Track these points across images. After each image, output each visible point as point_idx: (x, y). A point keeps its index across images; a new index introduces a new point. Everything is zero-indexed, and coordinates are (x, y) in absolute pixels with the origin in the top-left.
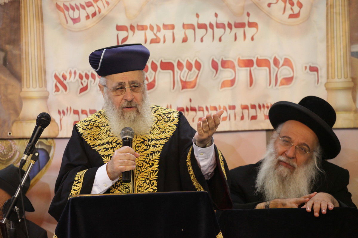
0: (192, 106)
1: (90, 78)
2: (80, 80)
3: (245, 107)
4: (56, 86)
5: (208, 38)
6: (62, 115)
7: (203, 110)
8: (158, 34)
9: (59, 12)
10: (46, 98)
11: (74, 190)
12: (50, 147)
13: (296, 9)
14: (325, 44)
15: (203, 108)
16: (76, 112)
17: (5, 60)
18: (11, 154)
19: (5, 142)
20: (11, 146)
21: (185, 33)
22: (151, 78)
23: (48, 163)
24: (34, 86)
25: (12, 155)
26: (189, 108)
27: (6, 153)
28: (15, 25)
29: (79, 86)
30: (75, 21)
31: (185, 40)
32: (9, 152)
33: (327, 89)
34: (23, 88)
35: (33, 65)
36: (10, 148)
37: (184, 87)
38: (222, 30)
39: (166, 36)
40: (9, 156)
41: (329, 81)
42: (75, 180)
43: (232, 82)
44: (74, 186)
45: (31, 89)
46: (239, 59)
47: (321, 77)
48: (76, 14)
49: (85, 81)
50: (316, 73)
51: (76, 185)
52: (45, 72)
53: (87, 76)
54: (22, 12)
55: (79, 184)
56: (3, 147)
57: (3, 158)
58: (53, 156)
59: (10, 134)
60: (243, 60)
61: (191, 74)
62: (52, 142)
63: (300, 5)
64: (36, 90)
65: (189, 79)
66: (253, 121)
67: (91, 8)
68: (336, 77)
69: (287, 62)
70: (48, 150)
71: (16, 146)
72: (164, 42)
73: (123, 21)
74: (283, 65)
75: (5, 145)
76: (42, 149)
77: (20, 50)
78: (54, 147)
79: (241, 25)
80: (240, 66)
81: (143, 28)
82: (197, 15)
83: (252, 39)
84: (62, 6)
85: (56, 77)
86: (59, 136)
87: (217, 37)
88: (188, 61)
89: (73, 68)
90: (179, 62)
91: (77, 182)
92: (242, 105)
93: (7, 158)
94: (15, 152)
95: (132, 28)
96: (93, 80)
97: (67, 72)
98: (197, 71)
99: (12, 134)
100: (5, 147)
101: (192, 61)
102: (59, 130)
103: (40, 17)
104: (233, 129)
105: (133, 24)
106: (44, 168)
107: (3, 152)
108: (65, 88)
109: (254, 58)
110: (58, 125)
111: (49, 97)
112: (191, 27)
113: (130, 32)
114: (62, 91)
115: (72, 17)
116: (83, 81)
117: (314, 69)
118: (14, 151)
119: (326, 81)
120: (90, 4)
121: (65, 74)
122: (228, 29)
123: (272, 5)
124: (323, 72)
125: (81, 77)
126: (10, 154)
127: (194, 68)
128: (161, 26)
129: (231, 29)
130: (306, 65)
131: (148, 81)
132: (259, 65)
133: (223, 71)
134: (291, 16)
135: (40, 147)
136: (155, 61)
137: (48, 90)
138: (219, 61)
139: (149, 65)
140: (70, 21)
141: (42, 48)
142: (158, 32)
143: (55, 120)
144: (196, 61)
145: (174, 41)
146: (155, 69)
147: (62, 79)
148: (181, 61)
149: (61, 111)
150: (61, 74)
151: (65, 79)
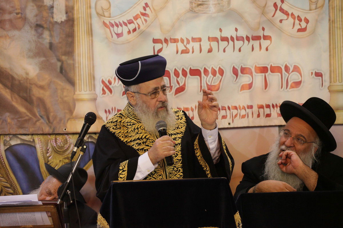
3: (261, 107)
4: (103, 90)
5: (229, 49)
6: (108, 113)
7: (226, 110)
8: (188, 46)
9: (106, 28)
10: (94, 100)
11: (121, 178)
13: (303, 24)
14: (328, 53)
15: (225, 107)
17: (61, 69)
18: (66, 146)
19: (61, 136)
20: (66, 139)
21: (210, 45)
22: (182, 83)
24: (85, 90)
25: (67, 147)
27: (62, 145)
28: (70, 40)
29: (122, 90)
30: (119, 35)
31: (210, 51)
32: (65, 145)
33: (330, 91)
34: (76, 91)
35: (85, 72)
36: (66, 141)
38: (241, 42)
39: (194, 47)
40: (65, 148)
41: (331, 84)
42: (120, 169)
43: (250, 86)
44: (120, 174)
45: (83, 92)
46: (256, 66)
47: (325, 81)
48: (119, 30)
50: (320, 78)
51: (121, 173)
52: (94, 78)
54: (76, 29)
55: (124, 172)
56: (60, 140)
57: (60, 149)
59: (65, 129)
60: (259, 67)
61: (215, 79)
63: (307, 21)
64: (86, 93)
65: (214, 83)
66: (268, 118)
67: (132, 24)
68: (338, 81)
69: (296, 69)
71: (70, 140)
72: (193, 52)
73: (158, 35)
74: (292, 72)
75: (61, 138)
76: (92, 142)
77: (74, 60)
79: (257, 38)
80: (257, 73)
81: (175, 41)
82: (221, 30)
83: (267, 49)
84: (108, 23)
85: (103, 82)
87: (237, 48)
88: (212, 68)
90: (205, 68)
91: (122, 171)
92: (258, 105)
93: (63, 150)
94: (69, 144)
95: (166, 41)
97: (112, 78)
98: (220, 77)
99: (67, 130)
100: (61, 140)
101: (217, 68)
103: (90, 32)
104: (250, 125)
105: (167, 38)
107: (60, 144)
108: (111, 91)
109: (268, 65)
111: (98, 99)
112: (215, 39)
113: (165, 45)
114: (108, 94)
115: (117, 33)
117: (318, 75)
118: (68, 144)
119: (329, 85)
120: (131, 21)
121: (110, 79)
122: (246, 42)
123: (283, 21)
124: (326, 77)
126: (65, 146)
127: (218, 74)
128: (190, 39)
129: (249, 41)
130: (312, 71)
131: (179, 85)
132: (272, 71)
133: (242, 76)
134: (299, 30)
135: (90, 140)
136: (185, 69)
137: (96, 93)
138: (239, 68)
139: (180, 72)
140: (115, 36)
141: (91, 58)
142: (188, 44)
143: (102, 118)
144: (220, 68)
145: (201, 51)
146: (185, 74)
147: (108, 84)
148: (207, 68)
149: (107, 111)
150: (107, 80)
151: (110, 84)
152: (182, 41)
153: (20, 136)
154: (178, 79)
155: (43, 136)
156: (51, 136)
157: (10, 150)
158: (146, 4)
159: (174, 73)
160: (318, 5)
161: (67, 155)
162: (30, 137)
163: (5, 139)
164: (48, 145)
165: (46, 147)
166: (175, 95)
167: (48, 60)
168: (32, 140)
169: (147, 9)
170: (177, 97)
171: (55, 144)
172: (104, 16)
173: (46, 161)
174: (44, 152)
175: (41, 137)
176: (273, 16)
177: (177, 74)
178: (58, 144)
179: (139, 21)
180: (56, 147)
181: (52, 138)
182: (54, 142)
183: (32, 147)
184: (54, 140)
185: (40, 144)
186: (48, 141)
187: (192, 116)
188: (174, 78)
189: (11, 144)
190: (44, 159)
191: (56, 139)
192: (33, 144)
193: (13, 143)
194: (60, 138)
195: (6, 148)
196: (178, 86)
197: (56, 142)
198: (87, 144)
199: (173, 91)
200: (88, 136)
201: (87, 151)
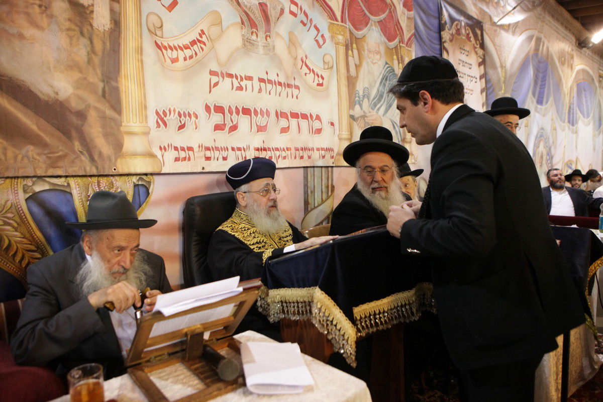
0: (264, 147)
1: (187, 117)
2: (178, 118)
3: (297, 149)
4: (157, 122)
5: (273, 92)
6: (163, 151)
7: (271, 151)
8: (241, 83)
9: (157, 49)
10: (147, 134)
12: (149, 183)
13: (320, 80)
16: (176, 149)
19: (106, 178)
20: (112, 183)
21: (260, 85)
22: (235, 121)
23: (148, 199)
24: (134, 122)
26: (262, 148)
29: (178, 124)
30: (175, 60)
31: (260, 91)
33: (339, 139)
35: (134, 99)
36: (112, 185)
39: (247, 86)
41: (340, 133)
43: (287, 129)
45: (131, 124)
46: (290, 112)
47: (336, 130)
48: (174, 54)
49: (183, 120)
50: (333, 127)
52: (146, 107)
53: (185, 115)
54: (122, 43)
56: (104, 183)
58: (152, 192)
60: (293, 113)
61: (263, 120)
62: (152, 178)
63: (323, 78)
64: (136, 125)
65: (262, 124)
66: (301, 160)
67: (189, 50)
68: (344, 131)
69: (318, 117)
70: (147, 186)
71: (117, 183)
73: (215, 67)
74: (315, 120)
75: (106, 181)
76: (142, 185)
78: (154, 182)
79: (289, 86)
80: (292, 118)
81: (230, 76)
82: (267, 73)
83: (297, 98)
84: (160, 44)
85: (157, 113)
86: (163, 172)
87: (278, 93)
88: (261, 109)
89: (172, 106)
90: (255, 109)
92: (295, 148)
95: (222, 74)
96: (189, 119)
97: (166, 109)
98: (267, 118)
100: (106, 183)
101: (264, 109)
102: (162, 166)
104: (290, 166)
105: (223, 71)
106: (145, 204)
108: (165, 124)
109: (299, 112)
110: (160, 161)
111: (151, 132)
112: (263, 81)
113: (221, 79)
114: (163, 128)
115: (171, 57)
116: (181, 119)
118: (115, 188)
120: (187, 46)
122: (283, 88)
123: (307, 75)
124: (337, 127)
125: (180, 115)
127: (265, 116)
128: (244, 77)
129: (285, 88)
130: (328, 121)
131: (233, 123)
132: (302, 118)
133: (282, 120)
134: (318, 85)
135: (140, 183)
136: (238, 107)
137: (149, 126)
138: (279, 112)
139: (234, 110)
140: (168, 60)
141: (142, 85)
143: (157, 156)
144: (267, 109)
145: (252, 90)
146: (238, 113)
147: (163, 116)
149: (163, 147)
150: (162, 111)
151: (165, 116)
152: (237, 78)
153: (48, 179)
154: (232, 117)
155: (81, 178)
156: (92, 178)
157: (34, 198)
158: (202, 31)
159: (229, 110)
160: (330, 67)
162: (63, 179)
163: (25, 183)
164: (88, 190)
165: (86, 192)
166: (228, 133)
167: (85, 78)
168: (66, 184)
169: (204, 36)
170: (230, 136)
171: (97, 188)
172: (156, 35)
174: (84, 199)
175: (79, 180)
176: (301, 69)
179: (195, 47)
181: (94, 181)
182: (96, 186)
183: (66, 193)
184: (96, 184)
185: (78, 189)
186: (89, 185)
188: (228, 116)
189: (34, 191)
191: (99, 182)
192: (68, 190)
193: (38, 188)
194: (104, 181)
195: (28, 196)
196: (232, 125)
197: (99, 186)
198: (136, 188)
199: (227, 129)
200: (138, 177)
201: (137, 195)
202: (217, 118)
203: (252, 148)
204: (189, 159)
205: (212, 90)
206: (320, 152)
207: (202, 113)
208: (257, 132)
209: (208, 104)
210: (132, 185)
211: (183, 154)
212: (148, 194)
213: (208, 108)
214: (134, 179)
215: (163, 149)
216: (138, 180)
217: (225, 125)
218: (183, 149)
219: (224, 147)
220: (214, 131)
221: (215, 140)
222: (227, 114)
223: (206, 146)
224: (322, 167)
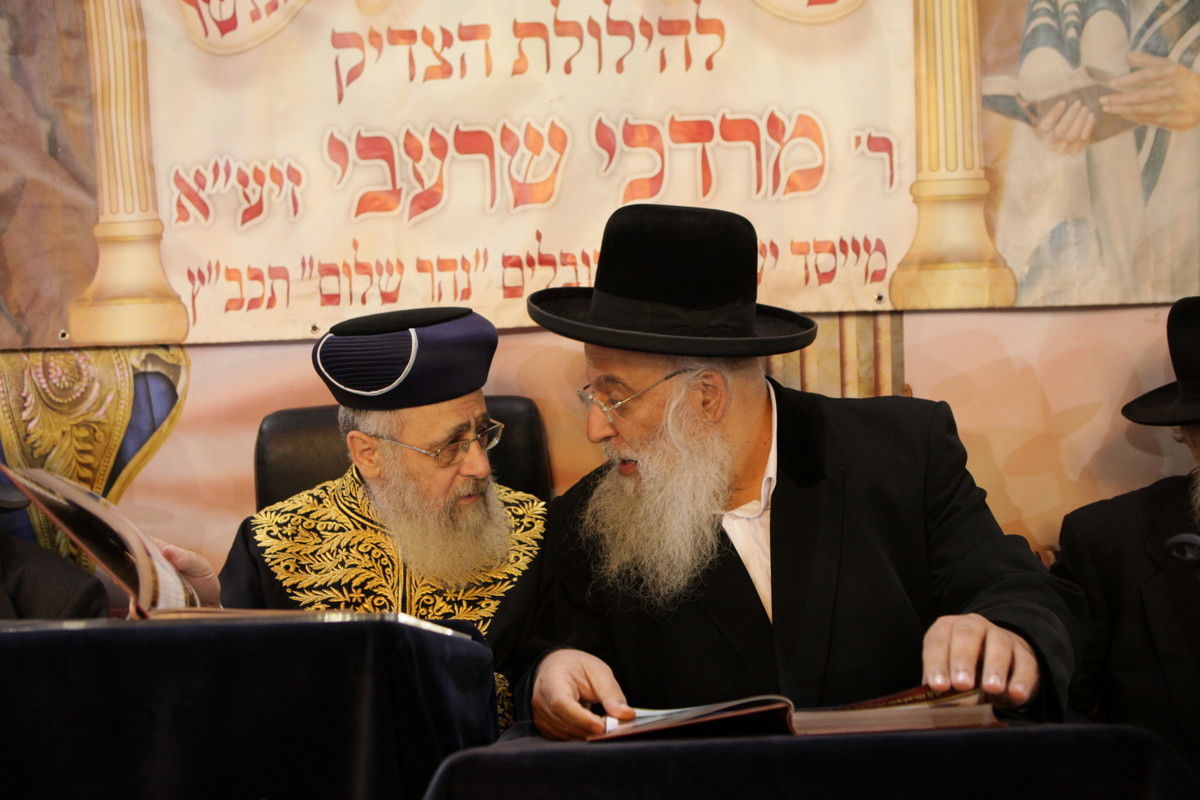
0: (544, 251)
1: (269, 183)
2: (240, 188)
4: (180, 205)
5: (585, 62)
6: (197, 282)
7: (574, 264)
8: (447, 54)
9: (185, 5)
10: (156, 239)
12: (176, 368)
15: (574, 257)
16: (232, 274)
18: (79, 387)
19: (62, 356)
20: (78, 367)
21: (520, 46)
22: (430, 179)
23: (174, 411)
24: (129, 208)
25: (82, 390)
26: (535, 257)
27: (67, 384)
29: (240, 204)
30: (225, 26)
31: (520, 68)
32: (74, 383)
33: (917, 200)
34: (102, 214)
35: (124, 152)
36: (77, 373)
37: (519, 200)
38: (625, 40)
39: (467, 59)
40: (75, 393)
41: (921, 176)
43: (655, 185)
45: (122, 216)
46: (673, 120)
47: (900, 165)
48: (227, 9)
49: (254, 191)
50: (885, 155)
52: (152, 169)
53: (259, 177)
56: (59, 369)
57: (60, 397)
58: (185, 391)
59: (64, 335)
60: (685, 124)
61: (538, 163)
62: (181, 354)
64: (133, 217)
65: (534, 176)
68: (943, 167)
69: (808, 128)
70: (171, 377)
71: (90, 367)
72: (463, 72)
73: (348, 21)
74: (793, 137)
75: (62, 363)
76: (157, 374)
78: (188, 367)
80: (676, 141)
81: (405, 37)
83: (709, 65)
85: (179, 180)
86: (190, 340)
87: (610, 61)
88: (529, 125)
89: (221, 156)
90: (504, 128)
93: (70, 399)
94: (88, 381)
95: (374, 37)
96: (276, 188)
97: (206, 168)
98: (556, 155)
99: (67, 336)
100: (62, 369)
101: (543, 126)
102: (188, 324)
103: (137, 20)
105: (377, 28)
106: (166, 423)
107: (60, 381)
108: (204, 210)
109: (715, 116)
110: (185, 308)
111: (164, 235)
112: (536, 29)
113: (371, 52)
114: (196, 219)
115: (218, 19)
116: (248, 191)
117: (880, 145)
118: (85, 380)
119: (914, 179)
121: (203, 171)
122: (640, 39)
124: (904, 153)
125: (243, 180)
126: (76, 387)
127: (547, 148)
128: (454, 32)
129: (650, 37)
130: (858, 134)
131: (423, 186)
132: (727, 136)
133: (629, 153)
135: (150, 368)
136: (439, 131)
137: (161, 217)
138: (617, 125)
139: (425, 142)
140: (213, 29)
142: (446, 49)
143: (179, 298)
144: (553, 126)
145: (488, 71)
146: (440, 150)
147: (195, 187)
148: (510, 127)
149: (195, 273)
150: (192, 173)
151: (202, 186)
152: (428, 39)
154: (420, 166)
156: (32, 355)
159: (405, 146)
161: (83, 415)
164: (22, 386)
165: (17, 390)
166: (410, 218)
170: (415, 225)
171: (43, 381)
173: (22, 435)
174: (13, 406)
175: (1, 360)
177: (413, 150)
178: (55, 381)
180: (48, 391)
181: (35, 363)
182: (41, 375)
184: (40, 370)
186: (23, 372)
187: (466, 286)
188: (406, 163)
190: (16, 428)
191: (46, 366)
194: (57, 362)
196: (418, 190)
197: (46, 374)
198: (141, 381)
199: (405, 203)
200: (144, 354)
201: (143, 402)
202: (369, 176)
203: (495, 260)
204: (271, 303)
205: (346, 91)
206: (811, 258)
207: (315, 165)
208: (516, 205)
209: (338, 136)
210: (129, 374)
211: (253, 290)
212: (173, 397)
213: (337, 148)
214: (135, 359)
215: (197, 277)
216: (145, 362)
217: (396, 193)
218: (256, 276)
219: (388, 262)
220: (359, 212)
221: (355, 245)
222: (400, 158)
223: (326, 261)
224: (841, 315)
